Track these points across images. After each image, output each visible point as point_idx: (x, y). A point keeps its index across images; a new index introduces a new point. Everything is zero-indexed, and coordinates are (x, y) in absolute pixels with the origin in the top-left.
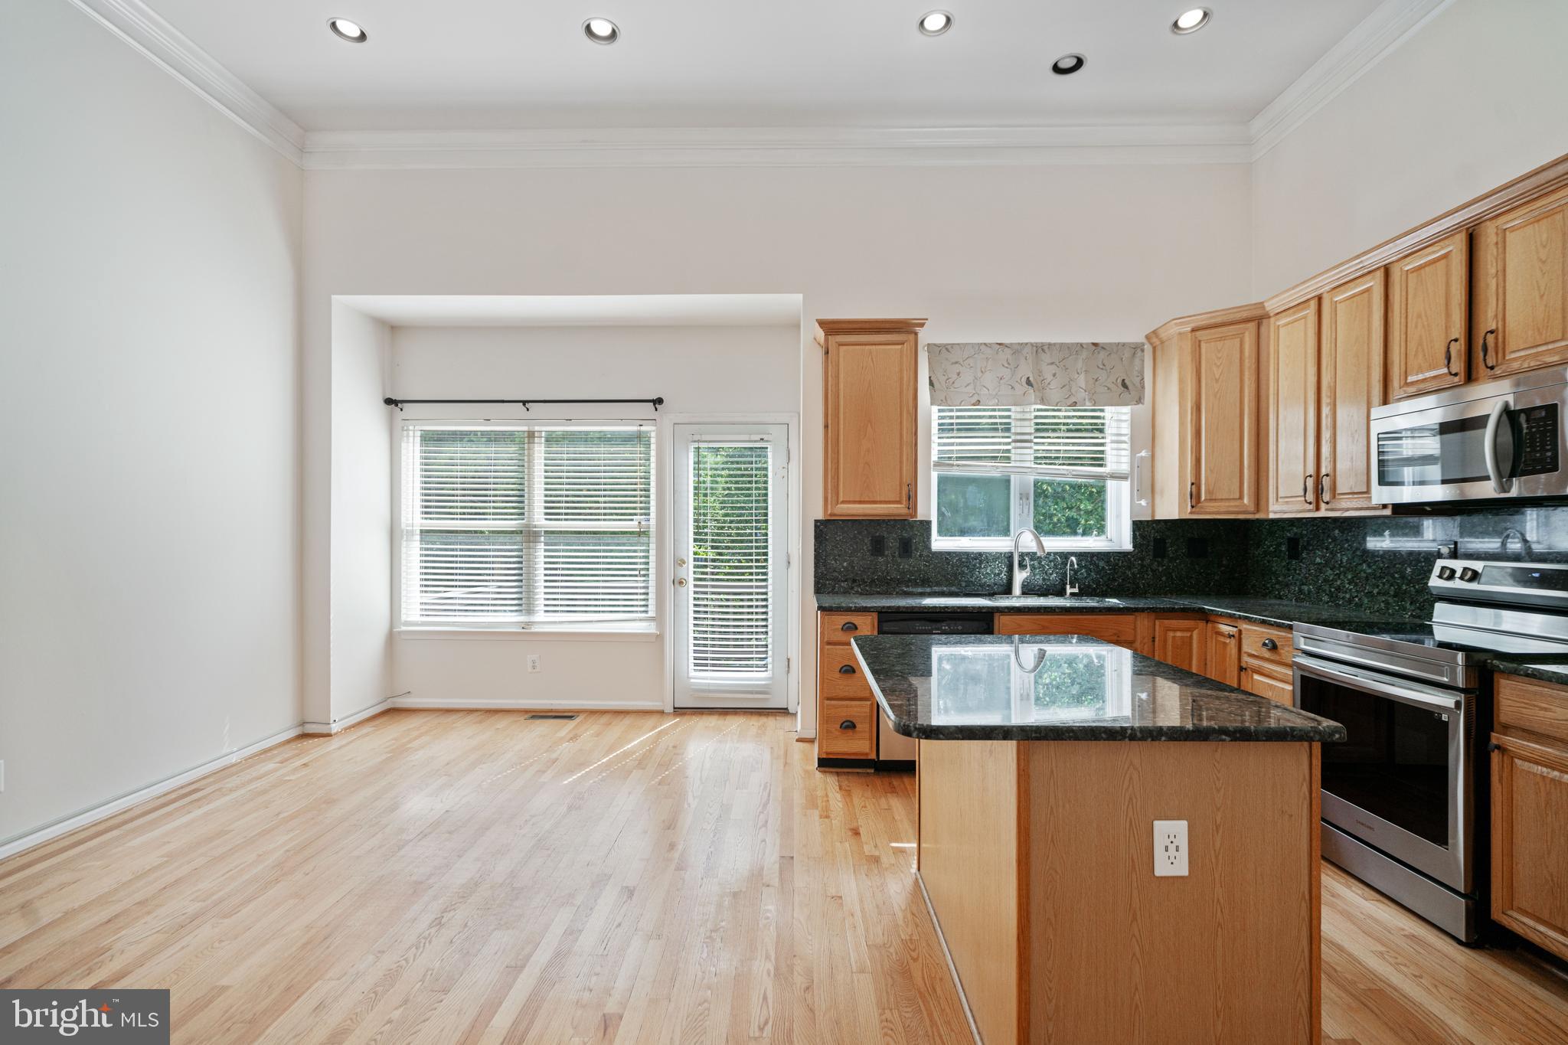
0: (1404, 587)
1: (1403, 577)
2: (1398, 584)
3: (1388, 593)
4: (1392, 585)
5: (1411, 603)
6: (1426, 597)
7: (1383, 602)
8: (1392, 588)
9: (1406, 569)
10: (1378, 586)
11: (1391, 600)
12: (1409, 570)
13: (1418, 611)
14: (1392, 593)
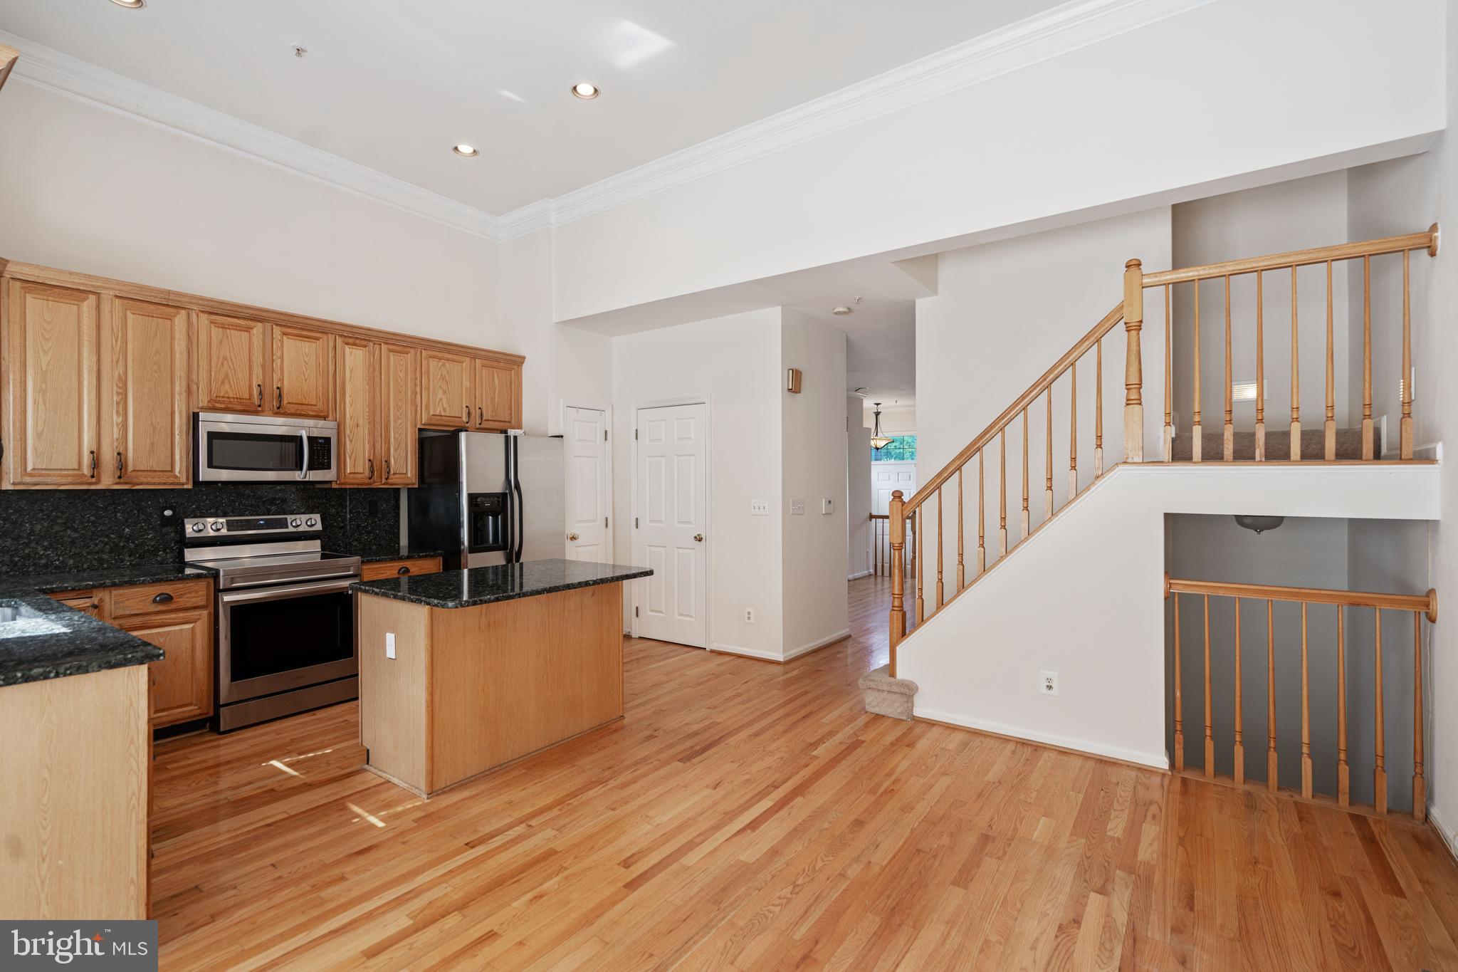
0: (122, 544)
1: (121, 536)
2: (114, 542)
3: (103, 551)
4: (106, 544)
5: (130, 556)
6: (146, 548)
7: (95, 559)
8: (107, 546)
9: (124, 530)
10: (88, 547)
11: (105, 556)
12: (127, 530)
13: (138, 560)
14: (107, 550)
